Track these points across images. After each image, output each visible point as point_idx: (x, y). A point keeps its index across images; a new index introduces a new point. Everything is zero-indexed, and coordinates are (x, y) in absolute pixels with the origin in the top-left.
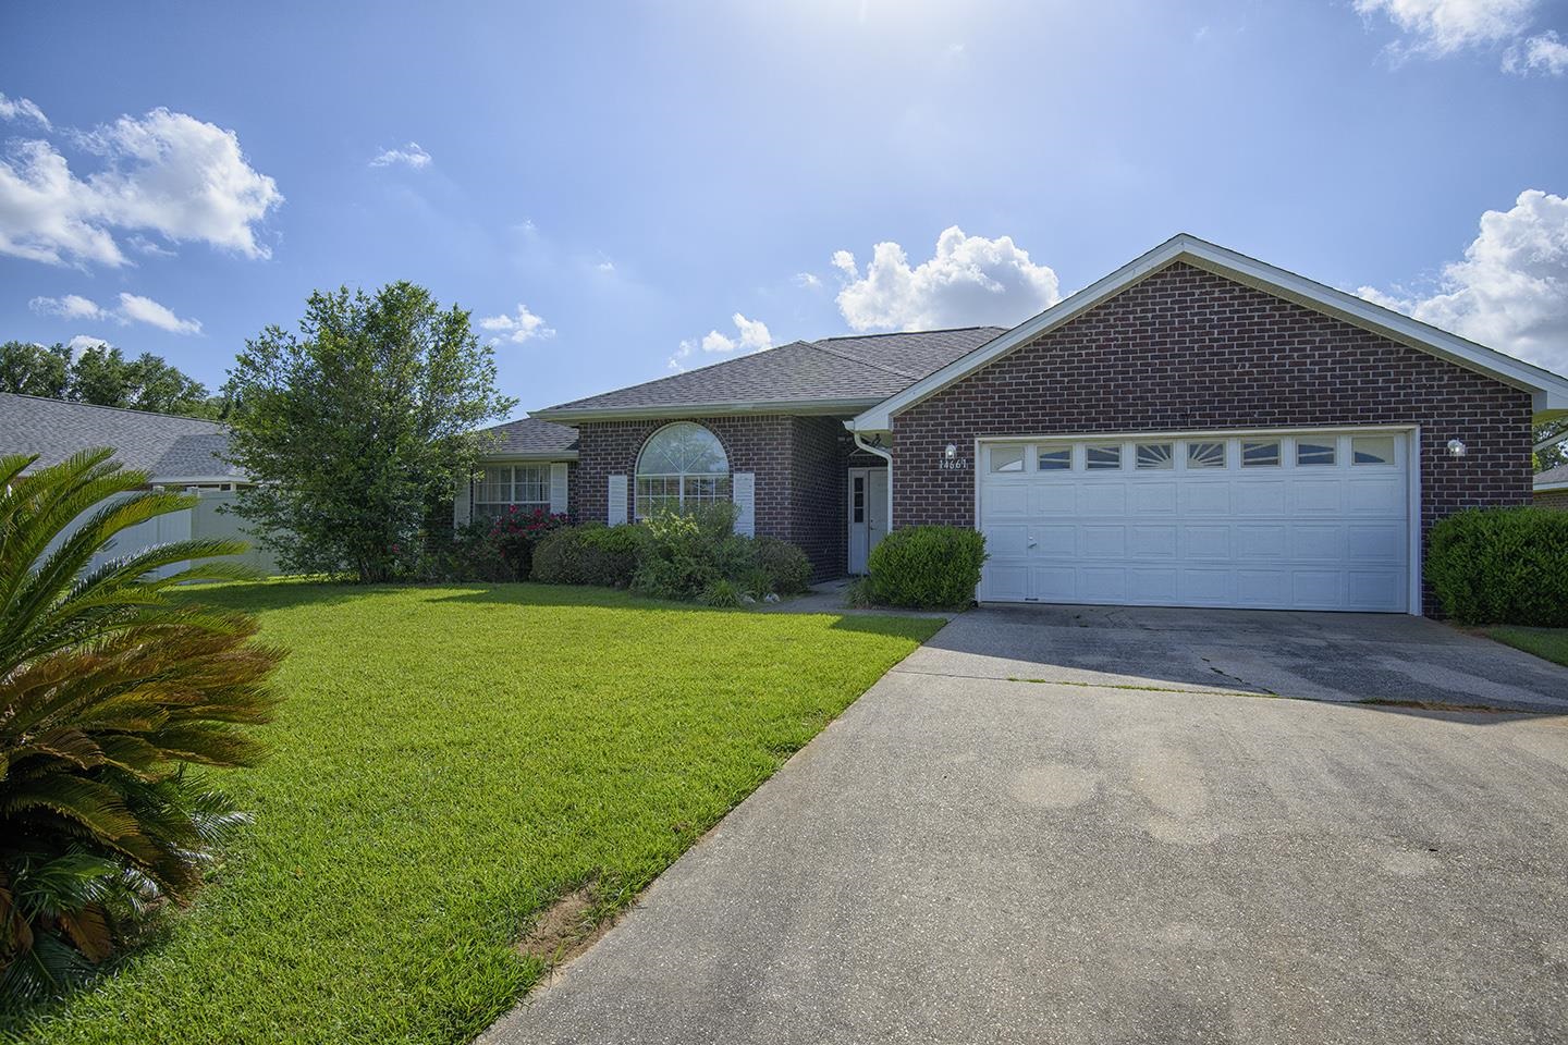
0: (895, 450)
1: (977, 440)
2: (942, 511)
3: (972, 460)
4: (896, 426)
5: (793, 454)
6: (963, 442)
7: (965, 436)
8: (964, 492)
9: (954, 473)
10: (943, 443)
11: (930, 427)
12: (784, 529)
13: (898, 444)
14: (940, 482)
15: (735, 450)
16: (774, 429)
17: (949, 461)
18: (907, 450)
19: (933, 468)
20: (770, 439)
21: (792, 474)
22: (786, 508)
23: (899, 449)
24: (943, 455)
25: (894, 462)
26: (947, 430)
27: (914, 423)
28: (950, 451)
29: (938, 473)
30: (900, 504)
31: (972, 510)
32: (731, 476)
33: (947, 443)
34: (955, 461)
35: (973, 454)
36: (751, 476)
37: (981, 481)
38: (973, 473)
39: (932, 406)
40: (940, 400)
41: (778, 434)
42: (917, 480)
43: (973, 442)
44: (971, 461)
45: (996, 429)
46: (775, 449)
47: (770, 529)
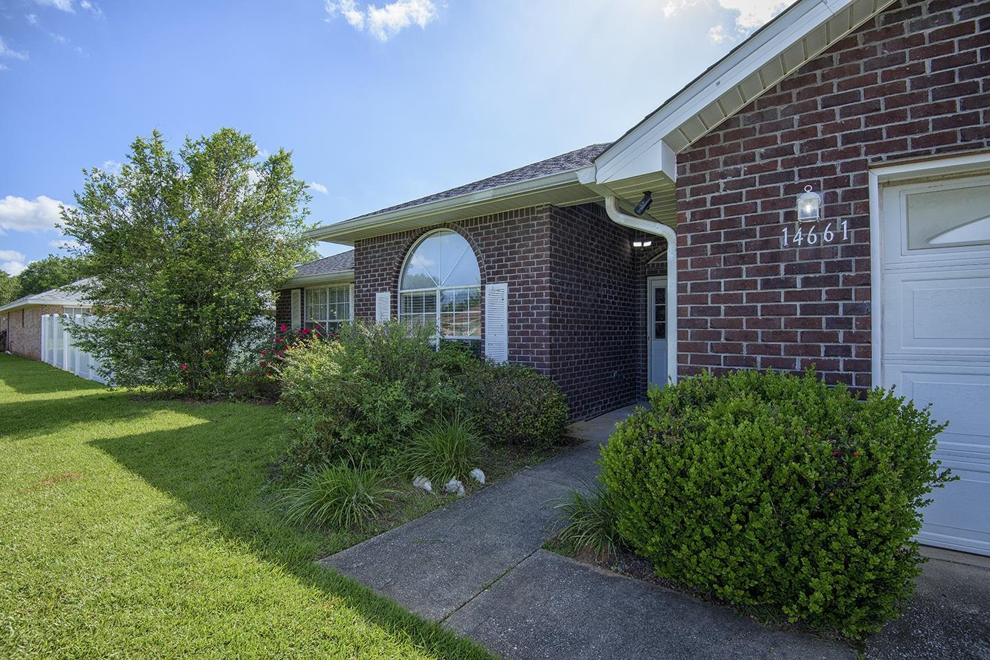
0: (682, 218)
1: (874, 177)
2: (789, 337)
3: (865, 222)
4: (681, 171)
5: (551, 256)
6: (843, 182)
7: (845, 168)
8: (845, 295)
9: (817, 253)
10: (788, 189)
11: (758, 161)
12: (541, 353)
13: (688, 205)
14: (782, 275)
15: (488, 256)
16: (528, 226)
17: (805, 226)
18: (707, 214)
19: (765, 244)
20: (524, 239)
21: (551, 282)
22: (544, 327)
23: (688, 214)
24: (791, 216)
25: (680, 241)
26: (798, 162)
27: (722, 158)
28: (809, 205)
29: (776, 257)
30: (692, 324)
31: (865, 338)
32: (483, 288)
33: (800, 189)
34: (819, 227)
35: (866, 207)
36: (504, 287)
37: (884, 270)
38: (866, 251)
39: (761, 117)
40: (780, 100)
41: (533, 232)
42: (727, 273)
43: (865, 179)
44: (861, 223)
45: (929, 141)
46: (529, 251)
47: (527, 352)
